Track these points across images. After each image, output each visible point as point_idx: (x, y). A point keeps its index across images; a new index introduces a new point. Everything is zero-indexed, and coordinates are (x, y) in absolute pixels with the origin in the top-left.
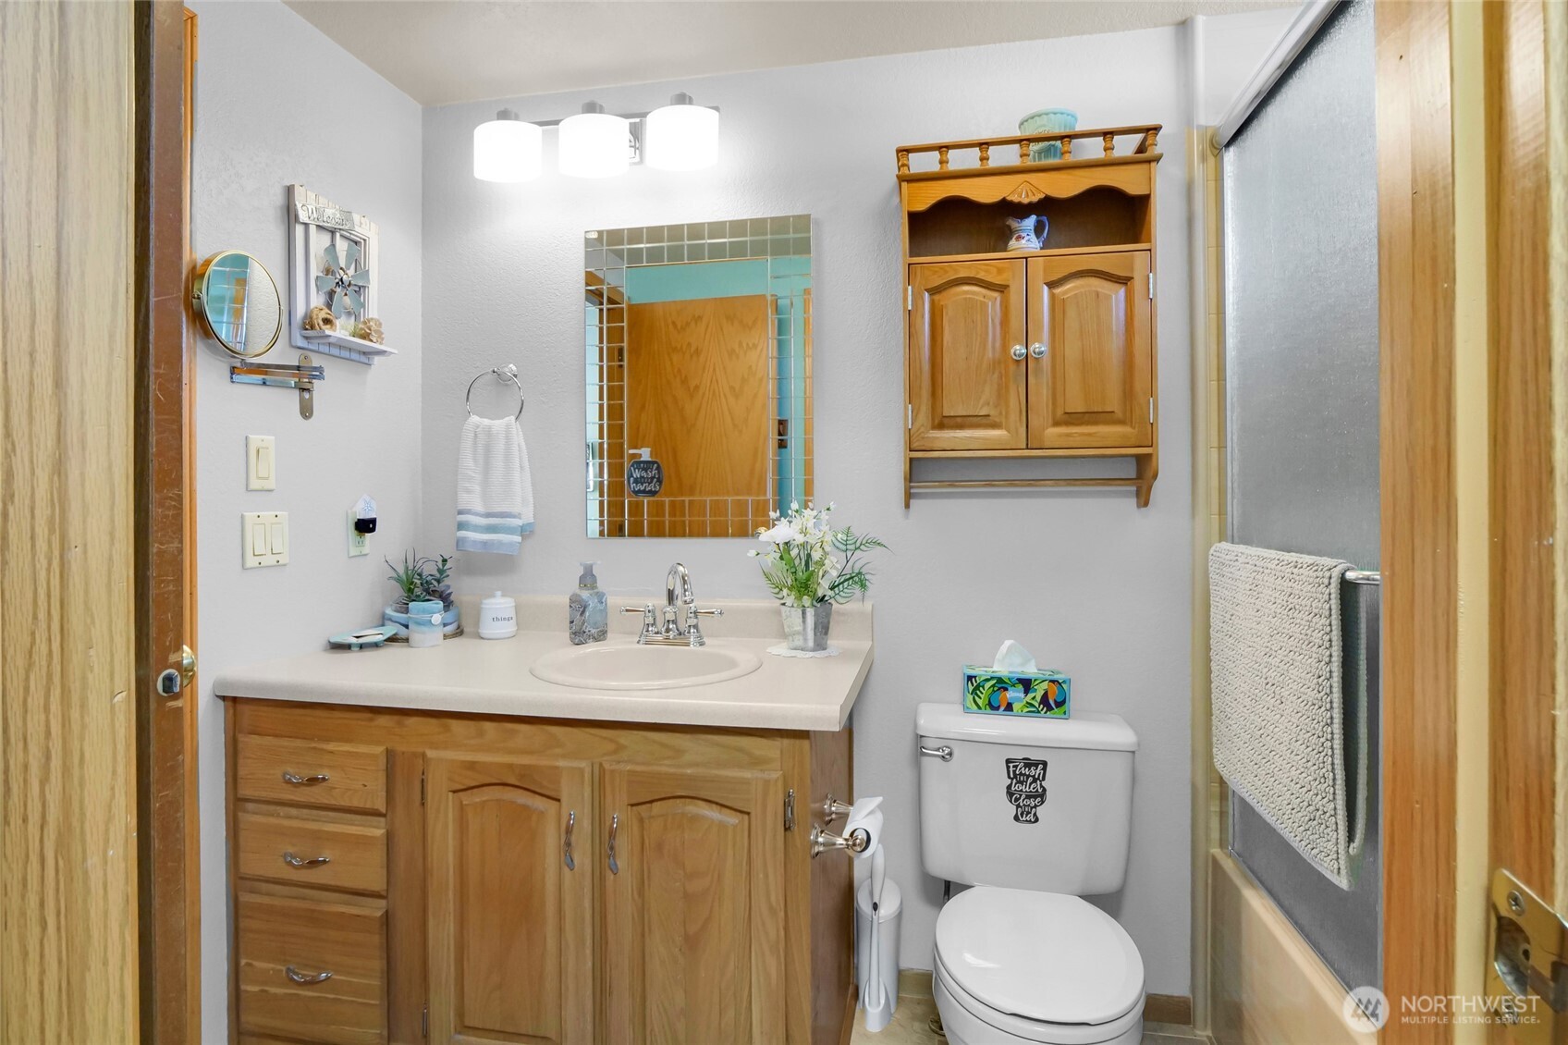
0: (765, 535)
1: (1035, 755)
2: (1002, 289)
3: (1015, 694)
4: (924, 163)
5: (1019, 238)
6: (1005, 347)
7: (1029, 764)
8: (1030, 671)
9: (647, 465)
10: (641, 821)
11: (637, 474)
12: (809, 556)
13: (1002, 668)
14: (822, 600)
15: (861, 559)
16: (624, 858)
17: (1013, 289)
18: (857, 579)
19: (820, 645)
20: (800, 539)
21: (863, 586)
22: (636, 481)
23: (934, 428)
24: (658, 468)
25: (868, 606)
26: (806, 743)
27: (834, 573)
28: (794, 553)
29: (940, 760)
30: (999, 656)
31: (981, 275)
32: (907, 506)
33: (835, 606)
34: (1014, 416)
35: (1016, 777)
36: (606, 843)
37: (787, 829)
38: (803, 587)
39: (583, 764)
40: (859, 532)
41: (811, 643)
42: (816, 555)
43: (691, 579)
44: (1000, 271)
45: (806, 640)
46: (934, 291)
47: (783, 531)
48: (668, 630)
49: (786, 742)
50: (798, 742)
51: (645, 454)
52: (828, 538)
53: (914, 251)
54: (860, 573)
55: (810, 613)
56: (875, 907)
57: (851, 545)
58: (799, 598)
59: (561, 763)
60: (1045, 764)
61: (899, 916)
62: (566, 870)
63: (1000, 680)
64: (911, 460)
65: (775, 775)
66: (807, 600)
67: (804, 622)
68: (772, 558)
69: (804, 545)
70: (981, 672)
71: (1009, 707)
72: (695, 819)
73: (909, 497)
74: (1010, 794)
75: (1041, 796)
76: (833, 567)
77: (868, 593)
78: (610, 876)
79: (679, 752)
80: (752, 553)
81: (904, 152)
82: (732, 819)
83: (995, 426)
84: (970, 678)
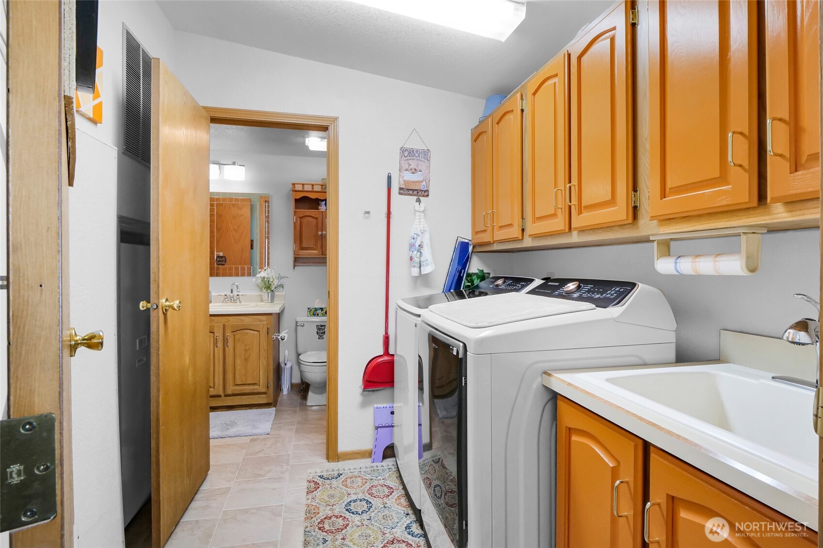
0: (258, 275)
1: (323, 324)
2: (316, 218)
3: (319, 312)
4: (299, 188)
5: (321, 206)
6: (317, 232)
7: (322, 326)
8: (323, 306)
9: (221, 257)
10: (234, 335)
11: (218, 259)
12: (269, 281)
13: (317, 306)
14: (272, 291)
15: (282, 281)
16: (230, 343)
17: (319, 218)
18: (282, 286)
19: (272, 302)
20: (267, 276)
21: (283, 287)
22: (218, 261)
23: (301, 250)
24: (225, 258)
25: (284, 293)
26: (272, 316)
27: (276, 284)
28: (265, 279)
29: (301, 327)
30: (316, 303)
31: (312, 215)
32: (294, 268)
33: (276, 293)
34: (319, 247)
35: (319, 329)
36: (225, 341)
37: (268, 334)
38: (268, 287)
39: (220, 324)
40: (282, 275)
41: (270, 301)
42: (271, 280)
43: (239, 286)
44: (316, 214)
45: (268, 301)
46: (300, 218)
47: (263, 274)
48: (231, 299)
49: (268, 316)
50: (270, 316)
51: (221, 254)
52: (274, 276)
53: (296, 208)
54: (282, 285)
55: (270, 294)
56: (286, 364)
57: (280, 278)
58: (267, 290)
59: (214, 324)
60: (325, 326)
61: (291, 367)
62: (215, 347)
63: (316, 309)
64: (295, 257)
65: (266, 323)
66: (269, 291)
67: (268, 297)
68: (260, 281)
69: (267, 278)
70: (312, 307)
71: (318, 315)
72: (247, 333)
73: (295, 266)
74: (317, 333)
75: (324, 333)
76: (276, 282)
77: (284, 290)
78: (227, 348)
79: (243, 320)
80: (254, 280)
81: (294, 184)
82: (256, 333)
83: (315, 250)
84: (309, 308)
